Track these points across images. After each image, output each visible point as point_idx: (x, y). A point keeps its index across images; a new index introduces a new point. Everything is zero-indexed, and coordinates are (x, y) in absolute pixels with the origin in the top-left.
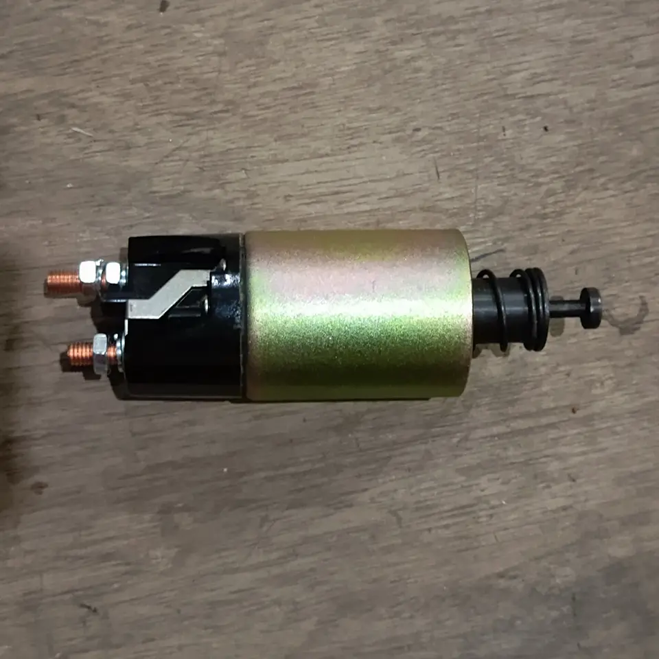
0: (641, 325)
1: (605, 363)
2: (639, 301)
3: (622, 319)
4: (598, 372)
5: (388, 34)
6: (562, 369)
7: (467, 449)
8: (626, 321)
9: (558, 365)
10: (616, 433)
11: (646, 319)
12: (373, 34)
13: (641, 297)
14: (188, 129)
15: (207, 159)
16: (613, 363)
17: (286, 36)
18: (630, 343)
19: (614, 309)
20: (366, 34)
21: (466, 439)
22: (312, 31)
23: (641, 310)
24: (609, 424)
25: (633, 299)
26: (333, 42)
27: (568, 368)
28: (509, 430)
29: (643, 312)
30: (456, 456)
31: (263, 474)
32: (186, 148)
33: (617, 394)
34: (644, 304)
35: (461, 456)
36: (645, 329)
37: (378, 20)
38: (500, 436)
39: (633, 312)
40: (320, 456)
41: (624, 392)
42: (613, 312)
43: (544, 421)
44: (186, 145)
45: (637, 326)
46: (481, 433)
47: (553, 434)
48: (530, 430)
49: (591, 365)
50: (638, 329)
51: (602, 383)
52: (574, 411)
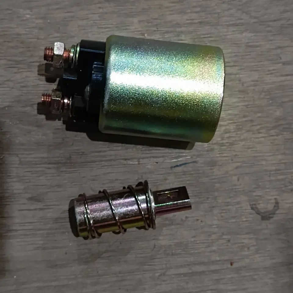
0: (275, 216)
1: (251, 236)
2: (274, 201)
3: (263, 211)
4: (246, 241)
5: (140, 29)
6: (225, 237)
7: (164, 281)
8: (265, 212)
9: (223, 234)
10: (254, 280)
11: (277, 212)
12: (131, 28)
13: (275, 199)
14: (15, 70)
15: (24, 89)
16: (256, 237)
17: (81, 23)
18: (267, 226)
19: (259, 204)
20: (128, 27)
21: (164, 274)
22: (95, 21)
23: (275, 207)
24: (251, 274)
25: (271, 200)
26: (107, 30)
27: (229, 237)
28: (190, 271)
29: (276, 208)
30: (157, 285)
31: (36, 285)
32: (12, 81)
33: (257, 256)
34: (277, 203)
35: (160, 284)
36: (276, 218)
37: (135, 20)
38: (185, 275)
39: (270, 207)
40: (73, 277)
41: (261, 255)
42: (258, 206)
43: (212, 268)
44: (12, 79)
45: (271, 216)
46: (173, 271)
47: (216, 276)
48: (203, 272)
49: (243, 236)
50: (272, 217)
51: (248, 248)
52: (231, 264)
